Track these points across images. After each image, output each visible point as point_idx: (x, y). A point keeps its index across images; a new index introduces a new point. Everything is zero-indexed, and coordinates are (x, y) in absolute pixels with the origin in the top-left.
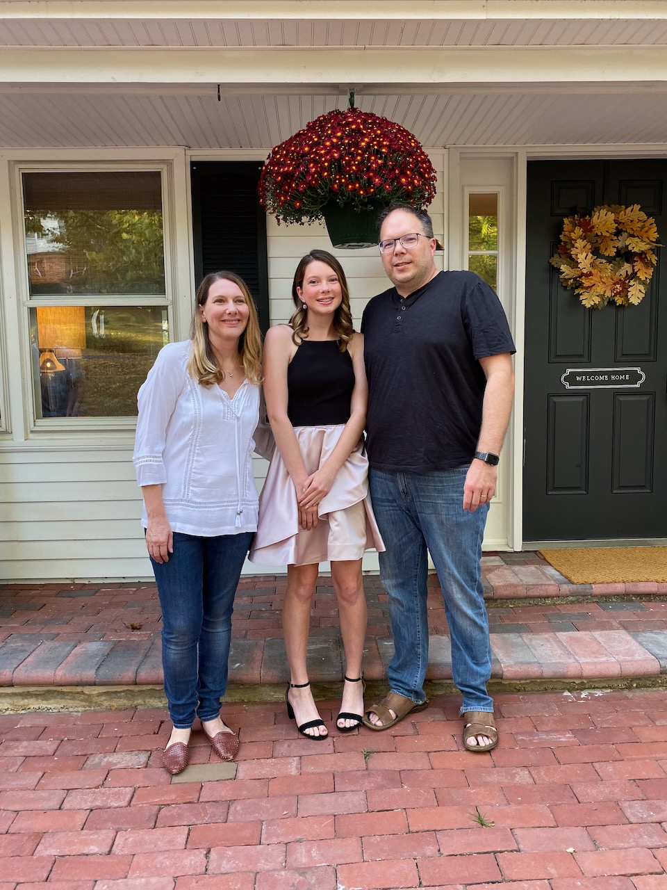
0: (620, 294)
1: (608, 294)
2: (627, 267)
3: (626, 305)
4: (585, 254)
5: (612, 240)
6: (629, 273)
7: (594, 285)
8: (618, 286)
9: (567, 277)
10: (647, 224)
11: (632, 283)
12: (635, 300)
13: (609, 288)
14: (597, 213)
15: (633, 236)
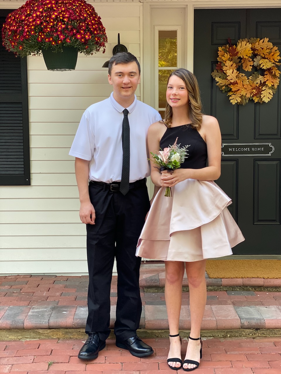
0: (256, 95)
1: (248, 96)
2: (261, 79)
3: (261, 102)
4: (231, 70)
5: (249, 61)
6: (262, 82)
7: (239, 90)
8: (254, 91)
9: (221, 85)
10: (273, 50)
11: (264, 88)
12: (266, 100)
13: (249, 91)
14: (240, 44)
15: (264, 58)
